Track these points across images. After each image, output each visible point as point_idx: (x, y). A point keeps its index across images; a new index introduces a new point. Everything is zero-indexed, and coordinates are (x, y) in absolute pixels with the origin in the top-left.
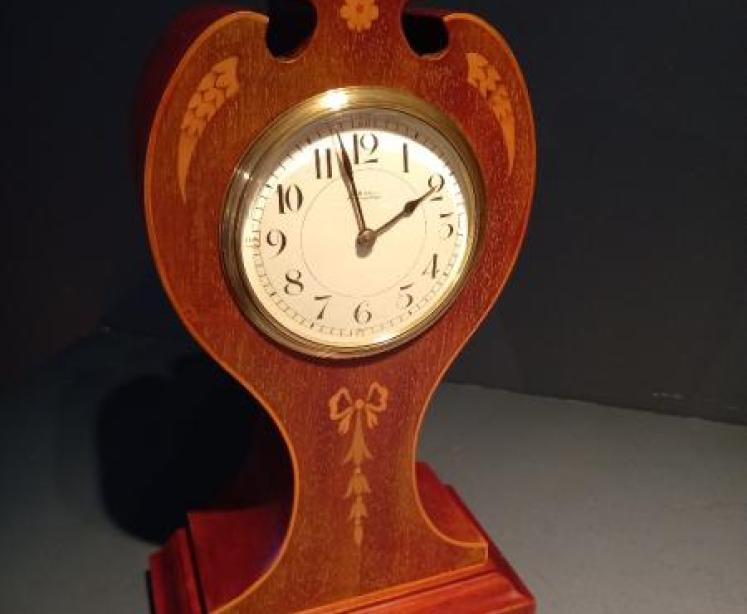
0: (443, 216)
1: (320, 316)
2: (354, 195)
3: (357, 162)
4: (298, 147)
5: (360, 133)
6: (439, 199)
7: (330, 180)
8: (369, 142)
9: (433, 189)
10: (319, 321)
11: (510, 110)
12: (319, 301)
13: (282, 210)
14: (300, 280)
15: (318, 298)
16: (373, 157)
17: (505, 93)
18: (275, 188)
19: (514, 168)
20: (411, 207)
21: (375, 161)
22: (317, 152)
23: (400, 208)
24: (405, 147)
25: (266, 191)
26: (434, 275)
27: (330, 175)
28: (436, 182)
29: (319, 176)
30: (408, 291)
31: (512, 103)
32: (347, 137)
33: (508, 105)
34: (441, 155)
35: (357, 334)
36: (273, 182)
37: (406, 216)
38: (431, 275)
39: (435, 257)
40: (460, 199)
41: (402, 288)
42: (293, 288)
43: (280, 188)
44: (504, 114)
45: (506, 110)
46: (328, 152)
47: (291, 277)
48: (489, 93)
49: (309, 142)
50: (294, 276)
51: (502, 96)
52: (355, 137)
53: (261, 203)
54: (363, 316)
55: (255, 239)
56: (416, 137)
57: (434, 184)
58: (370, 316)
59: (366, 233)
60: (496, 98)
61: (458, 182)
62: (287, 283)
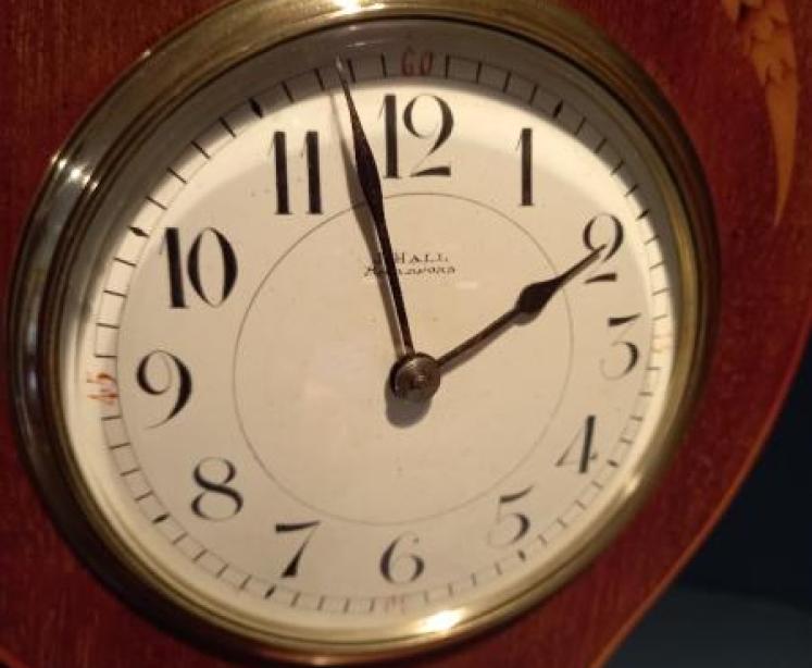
0: (615, 322)
1: (291, 570)
2: (385, 265)
3: (393, 172)
4: (224, 123)
5: (403, 94)
6: (611, 277)
7: (316, 219)
8: (427, 117)
9: (595, 255)
10: (289, 581)
11: (792, 62)
12: (286, 536)
13: (178, 300)
14: (233, 485)
15: (281, 528)
16: (437, 161)
17: (782, 17)
18: (157, 238)
19: (788, 209)
20: (534, 299)
21: (444, 171)
22: (279, 139)
23: (509, 304)
24: (526, 135)
25: (129, 246)
26: (584, 468)
27: (315, 207)
28: (603, 235)
29: (283, 207)
30: (516, 506)
31: (797, 44)
32: (369, 102)
33: (786, 47)
34: (619, 167)
35: (386, 608)
36: (151, 219)
37: (522, 322)
38: (576, 467)
39: (591, 421)
40: (659, 279)
41: (505, 500)
42: (214, 503)
43: (172, 236)
44: (777, 73)
45: (784, 63)
46: (312, 140)
47: (207, 476)
48: (745, 11)
49: (258, 111)
50: (216, 475)
51: (776, 23)
52: (390, 102)
53: (115, 277)
54: (402, 567)
55: (103, 376)
56: (555, 115)
57: (596, 242)
58: (420, 566)
59: (413, 363)
60: (763, 28)
61: (658, 237)
62: (197, 490)
